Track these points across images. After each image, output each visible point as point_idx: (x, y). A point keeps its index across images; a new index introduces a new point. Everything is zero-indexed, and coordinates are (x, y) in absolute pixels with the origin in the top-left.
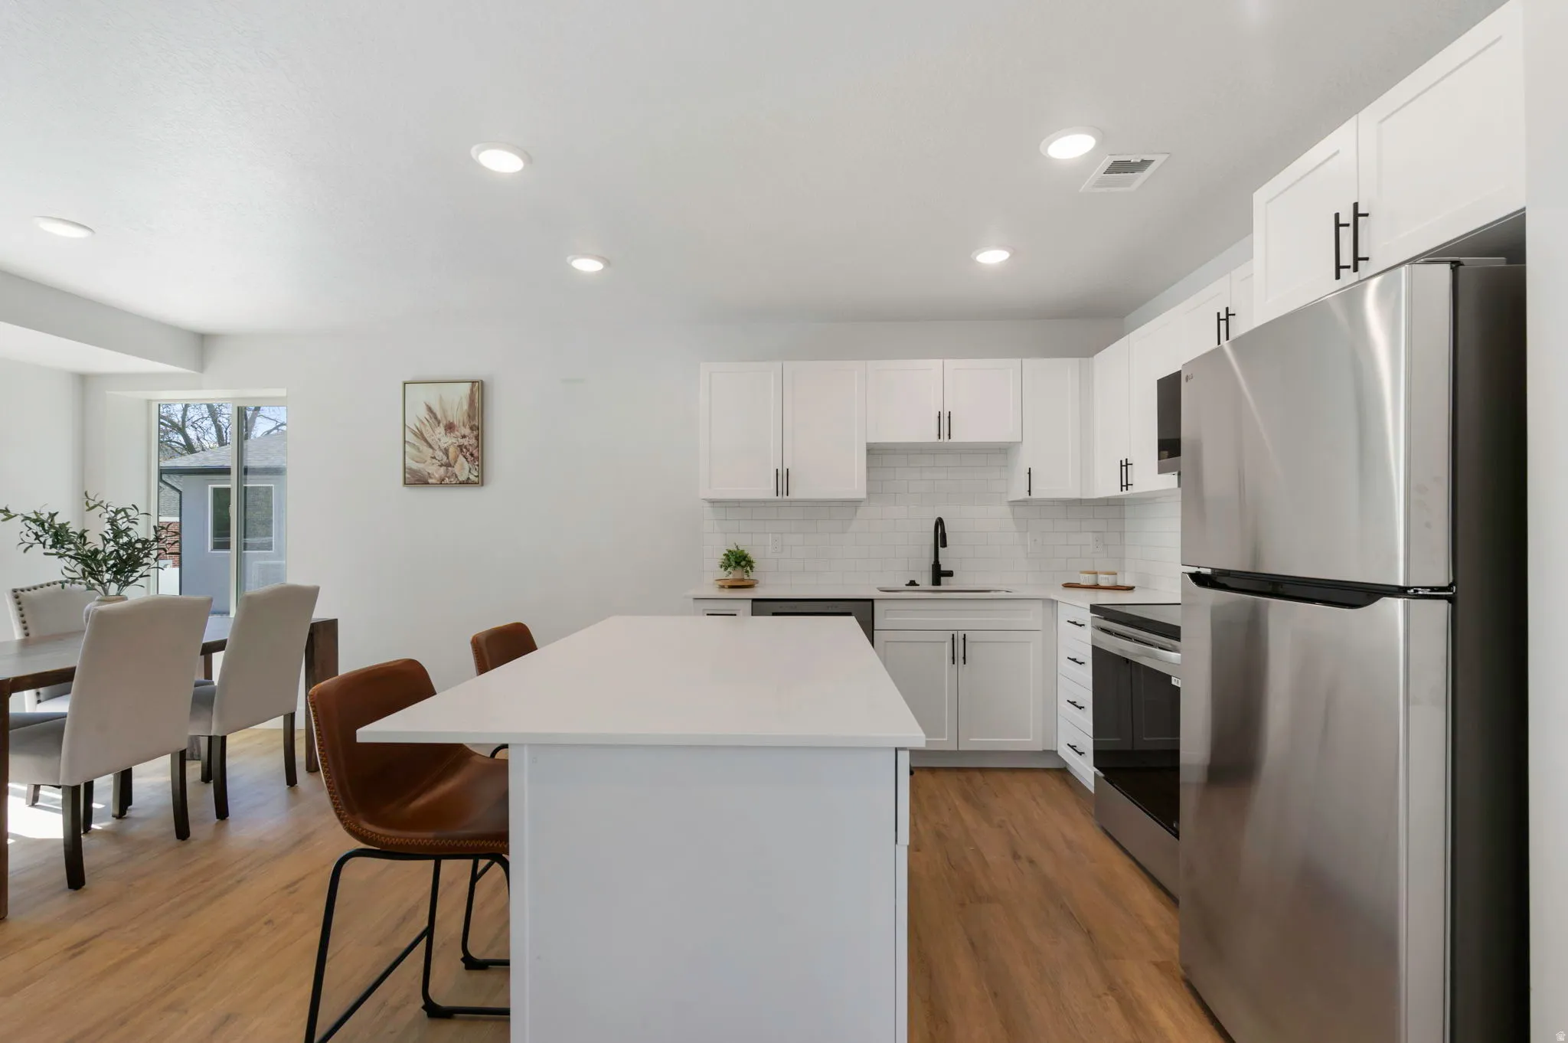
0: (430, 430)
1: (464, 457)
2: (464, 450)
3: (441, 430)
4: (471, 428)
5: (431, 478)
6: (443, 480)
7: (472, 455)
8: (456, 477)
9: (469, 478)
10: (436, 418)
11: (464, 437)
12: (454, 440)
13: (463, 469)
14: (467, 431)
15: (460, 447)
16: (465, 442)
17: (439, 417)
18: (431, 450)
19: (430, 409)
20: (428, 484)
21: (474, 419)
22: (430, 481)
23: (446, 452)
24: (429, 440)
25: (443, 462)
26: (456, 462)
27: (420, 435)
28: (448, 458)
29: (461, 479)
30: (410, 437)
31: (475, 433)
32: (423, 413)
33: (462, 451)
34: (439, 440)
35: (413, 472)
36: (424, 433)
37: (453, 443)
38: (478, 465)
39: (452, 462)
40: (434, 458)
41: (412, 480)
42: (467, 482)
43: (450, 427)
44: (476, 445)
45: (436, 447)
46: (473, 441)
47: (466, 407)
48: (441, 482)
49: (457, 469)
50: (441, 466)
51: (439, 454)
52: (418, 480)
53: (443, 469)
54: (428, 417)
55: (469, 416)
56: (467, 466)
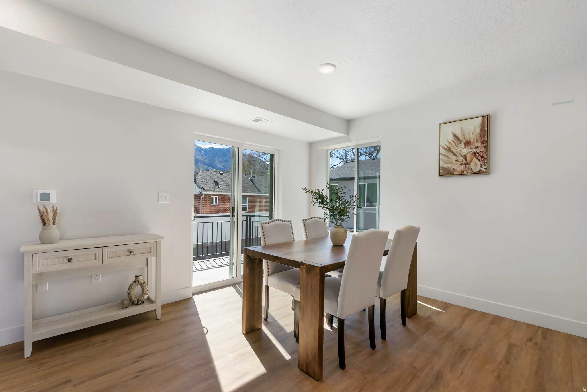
0: (455, 146)
1: (477, 159)
2: (477, 155)
3: (462, 145)
4: (482, 143)
5: (455, 171)
6: (463, 172)
7: (482, 157)
8: (472, 170)
9: (480, 170)
10: (459, 139)
11: (477, 148)
12: (470, 150)
13: (476, 165)
14: (479, 144)
15: (475, 154)
16: (478, 150)
17: (461, 139)
18: (455, 157)
19: (455, 136)
20: (454, 174)
21: (484, 137)
22: (455, 173)
23: (465, 157)
24: (455, 152)
25: (463, 163)
26: (471, 162)
27: (449, 150)
28: (466, 160)
29: (474, 171)
30: (443, 151)
31: (485, 145)
32: (451, 138)
33: (475, 155)
34: (461, 151)
35: (444, 169)
36: (451, 148)
37: (469, 152)
38: (487, 163)
39: (469, 162)
40: (458, 161)
41: (444, 173)
42: (479, 173)
43: (468, 144)
44: (485, 151)
45: (459, 155)
46: (483, 149)
47: (478, 131)
48: (462, 173)
49: (472, 166)
50: (462, 164)
51: (461, 159)
52: (447, 173)
53: (463, 166)
54: (453, 140)
55: (481, 136)
56: (478, 163)
